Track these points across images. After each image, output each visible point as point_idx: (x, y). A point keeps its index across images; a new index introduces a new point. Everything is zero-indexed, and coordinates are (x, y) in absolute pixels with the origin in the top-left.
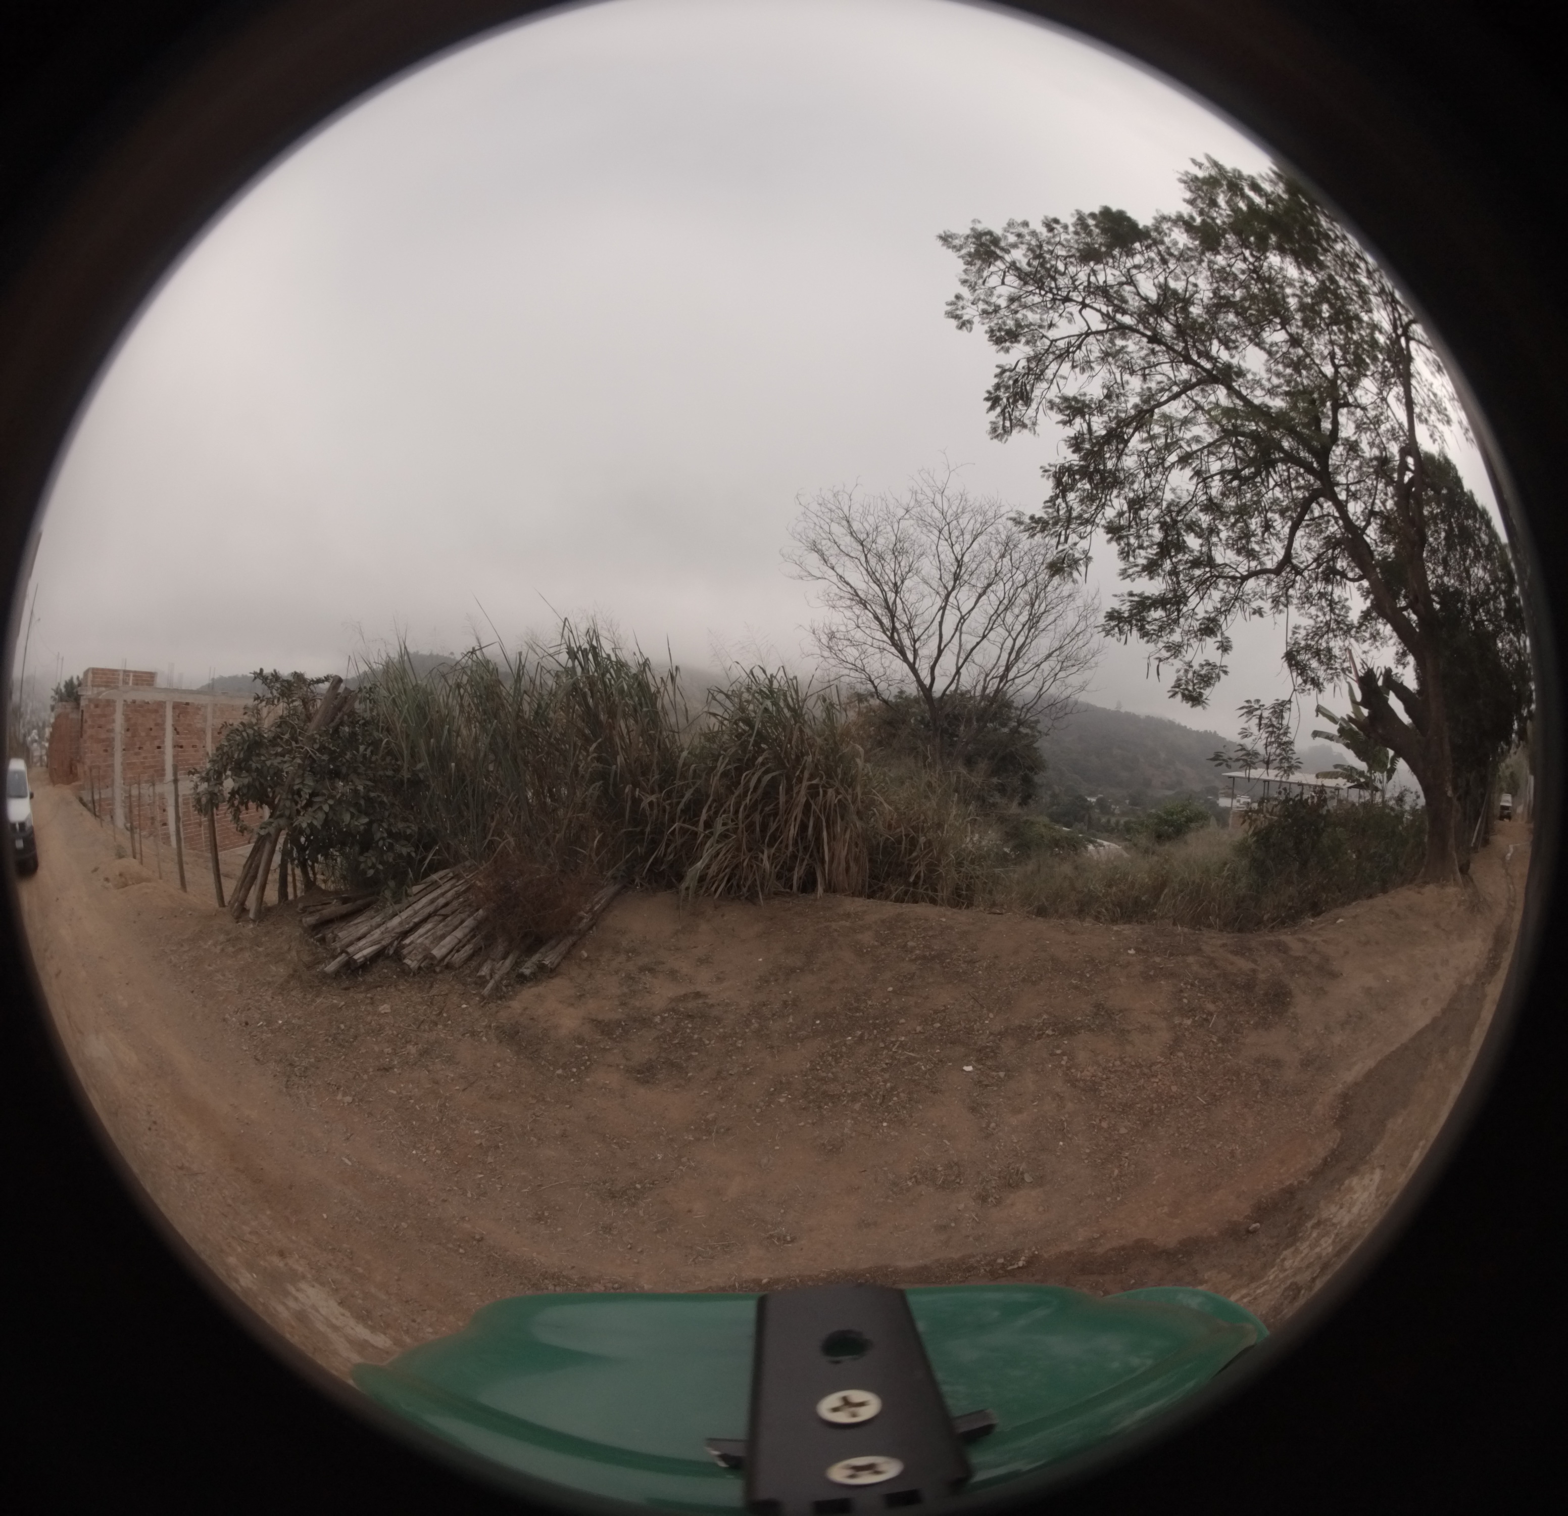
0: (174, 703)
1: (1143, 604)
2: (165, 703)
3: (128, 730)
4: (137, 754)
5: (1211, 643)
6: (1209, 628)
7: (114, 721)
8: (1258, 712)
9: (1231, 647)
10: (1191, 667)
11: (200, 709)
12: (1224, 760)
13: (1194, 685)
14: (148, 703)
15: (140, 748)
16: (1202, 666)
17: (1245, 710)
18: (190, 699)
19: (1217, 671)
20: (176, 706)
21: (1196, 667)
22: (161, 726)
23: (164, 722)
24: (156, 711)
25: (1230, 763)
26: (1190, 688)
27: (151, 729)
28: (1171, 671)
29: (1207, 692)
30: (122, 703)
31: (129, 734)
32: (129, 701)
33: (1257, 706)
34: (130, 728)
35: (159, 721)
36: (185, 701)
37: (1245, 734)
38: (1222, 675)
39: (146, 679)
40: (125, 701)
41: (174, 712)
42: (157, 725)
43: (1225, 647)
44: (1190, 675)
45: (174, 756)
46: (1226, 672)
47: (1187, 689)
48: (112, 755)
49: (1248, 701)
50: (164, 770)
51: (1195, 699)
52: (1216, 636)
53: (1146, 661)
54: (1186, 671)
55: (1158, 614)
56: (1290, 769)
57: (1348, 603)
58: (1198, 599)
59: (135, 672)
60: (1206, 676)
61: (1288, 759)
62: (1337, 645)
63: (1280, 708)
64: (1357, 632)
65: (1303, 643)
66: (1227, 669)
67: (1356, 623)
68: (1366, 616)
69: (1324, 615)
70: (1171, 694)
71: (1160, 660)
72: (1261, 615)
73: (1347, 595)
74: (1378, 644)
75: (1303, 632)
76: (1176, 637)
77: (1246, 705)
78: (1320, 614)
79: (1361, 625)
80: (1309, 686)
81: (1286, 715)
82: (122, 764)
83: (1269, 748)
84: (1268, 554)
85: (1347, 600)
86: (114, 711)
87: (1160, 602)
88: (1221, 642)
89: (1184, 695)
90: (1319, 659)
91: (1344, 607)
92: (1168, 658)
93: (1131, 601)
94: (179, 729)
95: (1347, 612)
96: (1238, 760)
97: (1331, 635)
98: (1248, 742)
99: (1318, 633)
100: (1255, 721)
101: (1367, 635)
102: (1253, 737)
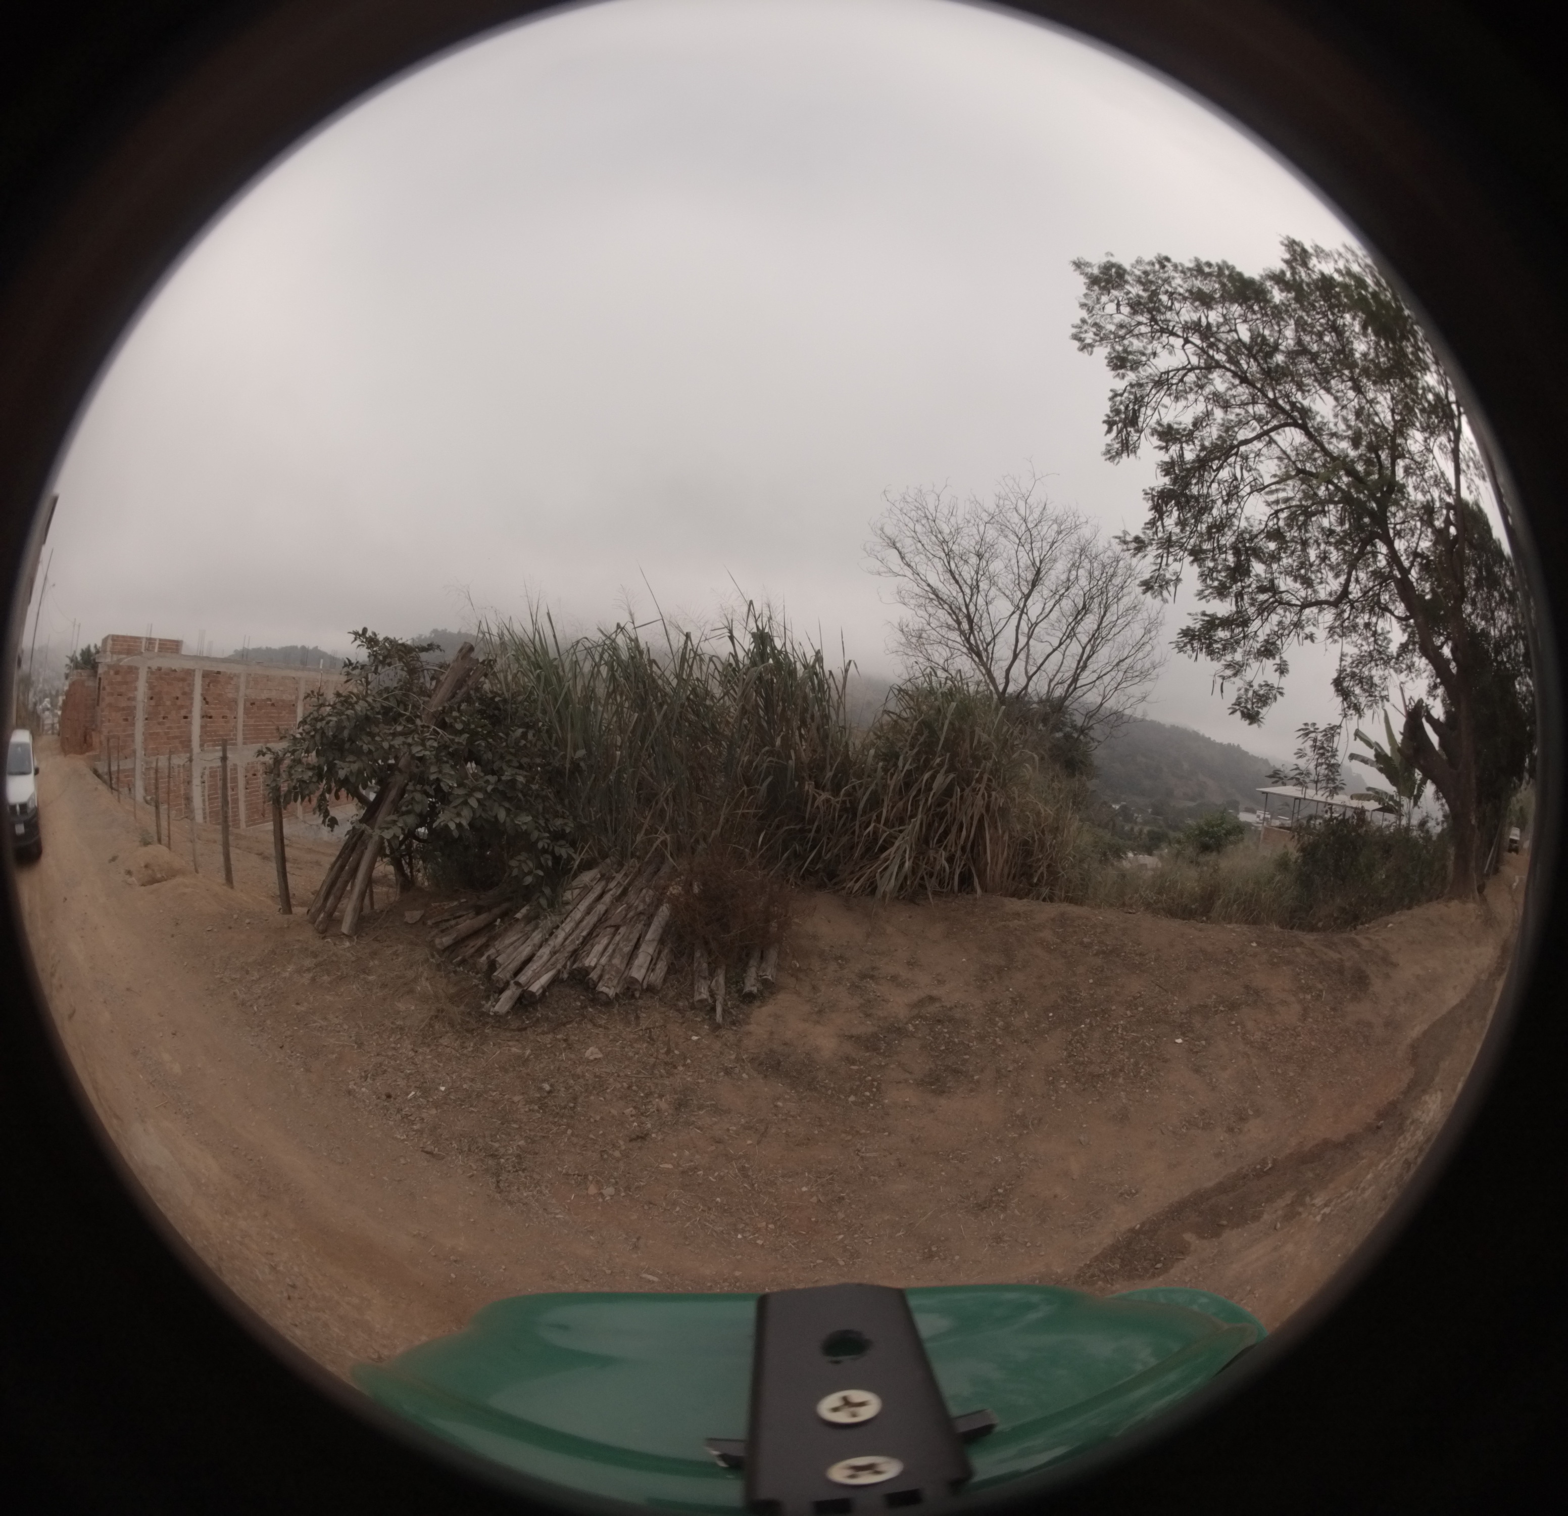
0: (204, 671)
1: (1212, 623)
2: (194, 671)
3: (152, 698)
4: (159, 724)
5: (1270, 664)
6: (1268, 650)
7: (136, 689)
8: (1313, 735)
9: (1287, 671)
10: (1251, 686)
11: (231, 678)
12: (1280, 778)
13: (1253, 704)
14: (175, 671)
15: (164, 718)
16: (1260, 686)
17: (1302, 732)
18: (222, 668)
19: (1274, 692)
20: (205, 675)
21: (1256, 687)
22: (189, 695)
23: (192, 691)
24: (183, 680)
25: (1285, 780)
26: (1249, 706)
27: (177, 698)
28: (1234, 689)
29: (1263, 711)
30: (146, 670)
31: (153, 703)
32: (154, 667)
33: (1312, 729)
34: (154, 697)
35: (187, 689)
36: (216, 670)
37: (1300, 754)
38: (1278, 696)
39: (172, 647)
40: (149, 668)
41: (203, 681)
42: (184, 693)
43: (1282, 669)
44: (1250, 694)
45: (202, 727)
46: (1281, 694)
47: (1246, 707)
48: (133, 724)
49: (1306, 724)
50: (190, 741)
51: (1252, 717)
52: (1274, 658)
53: (1212, 679)
54: (1247, 690)
55: (1222, 634)
56: (1335, 791)
57: (1389, 636)
58: (1260, 623)
59: (160, 640)
60: (1263, 695)
61: (1334, 780)
62: (1377, 673)
63: (1332, 731)
64: (1396, 663)
65: (1349, 670)
66: (1284, 691)
67: (1395, 654)
68: (1404, 648)
69: (1369, 644)
70: (1231, 711)
71: (1223, 678)
72: (1313, 641)
73: (1388, 628)
74: (1413, 675)
75: (1349, 660)
76: (1238, 656)
77: (1304, 727)
78: (1364, 643)
79: (1399, 655)
80: (1352, 712)
81: (1336, 739)
82: (144, 734)
83: (1319, 768)
84: (1321, 583)
85: (1389, 632)
86: (137, 678)
87: (1226, 623)
88: (1280, 665)
89: (1242, 712)
90: (1362, 687)
91: (1385, 638)
92: (1230, 677)
93: (1203, 621)
94: (209, 699)
95: (1388, 644)
96: (1292, 778)
97: (1373, 664)
98: (1302, 763)
99: (1360, 661)
100: (1310, 743)
101: (1404, 666)
102: (1307, 758)
